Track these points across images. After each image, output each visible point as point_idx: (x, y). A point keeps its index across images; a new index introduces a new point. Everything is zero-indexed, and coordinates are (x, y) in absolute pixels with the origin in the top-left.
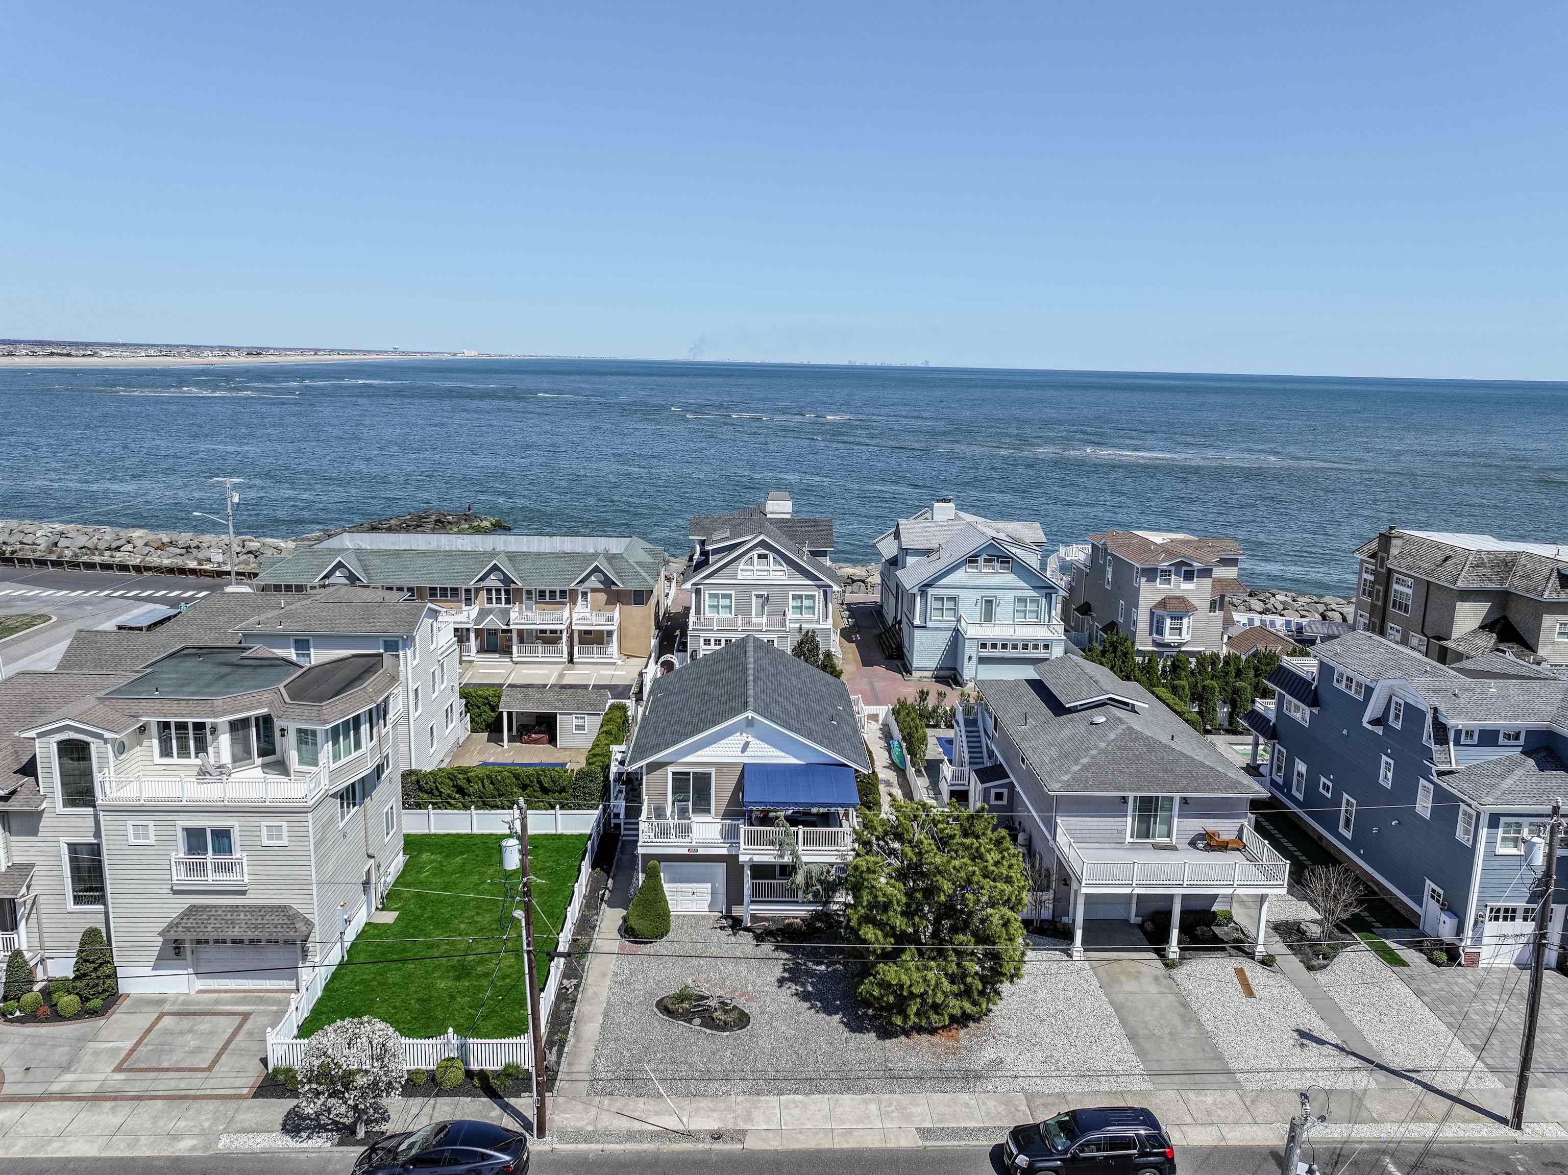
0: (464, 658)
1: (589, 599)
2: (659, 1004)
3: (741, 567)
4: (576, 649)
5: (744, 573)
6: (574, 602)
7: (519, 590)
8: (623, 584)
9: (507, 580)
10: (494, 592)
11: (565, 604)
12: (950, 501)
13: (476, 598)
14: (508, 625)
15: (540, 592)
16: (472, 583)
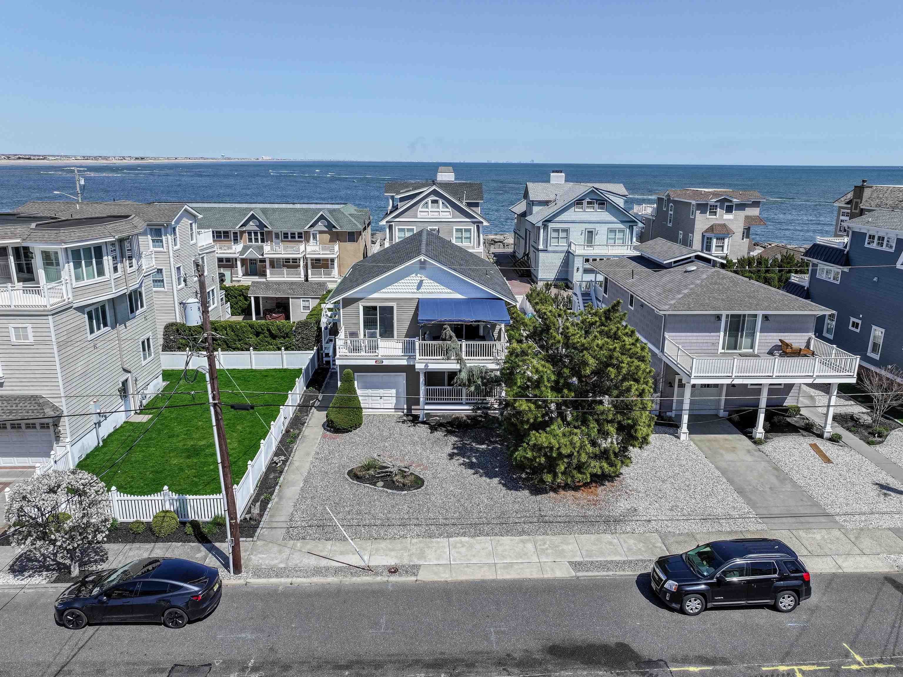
0: (234, 279)
1: (318, 239)
2: (349, 473)
3: (420, 209)
4: (309, 271)
5: (422, 214)
6: (308, 240)
7: (270, 233)
8: (340, 227)
9: (262, 226)
10: (253, 234)
11: (301, 242)
12: (561, 172)
13: (241, 238)
14: (263, 255)
15: (284, 234)
16: (237, 228)
